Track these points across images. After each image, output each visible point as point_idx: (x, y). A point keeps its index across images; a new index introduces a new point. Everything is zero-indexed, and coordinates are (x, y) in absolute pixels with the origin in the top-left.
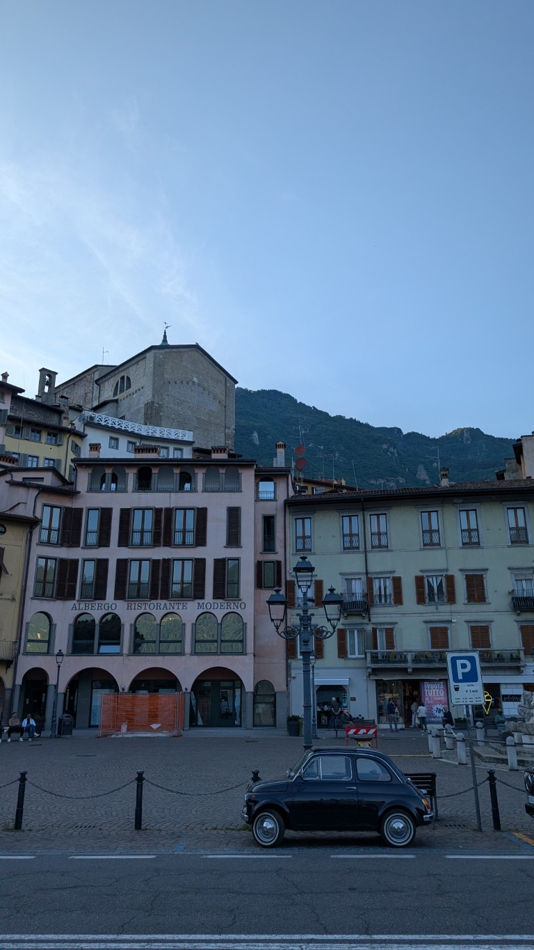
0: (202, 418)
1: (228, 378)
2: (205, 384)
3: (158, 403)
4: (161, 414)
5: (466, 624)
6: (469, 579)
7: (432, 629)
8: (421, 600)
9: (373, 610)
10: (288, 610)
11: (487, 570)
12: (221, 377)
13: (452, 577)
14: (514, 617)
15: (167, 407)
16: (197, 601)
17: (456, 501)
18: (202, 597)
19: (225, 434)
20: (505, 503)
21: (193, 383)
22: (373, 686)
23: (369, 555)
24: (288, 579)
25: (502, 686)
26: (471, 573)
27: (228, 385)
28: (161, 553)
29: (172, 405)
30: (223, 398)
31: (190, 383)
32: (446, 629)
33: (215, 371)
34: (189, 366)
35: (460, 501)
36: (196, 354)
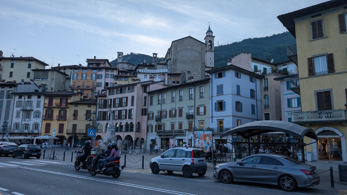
0: (192, 59)
1: (202, 44)
2: (193, 48)
3: (175, 59)
4: (176, 62)
5: (178, 123)
6: (179, 110)
7: (171, 124)
8: (170, 117)
9: (162, 120)
10: (148, 121)
11: (183, 107)
12: (200, 44)
13: (176, 110)
14: (187, 120)
15: (179, 59)
16: (126, 120)
17: (179, 88)
18: (126, 119)
19: (201, 63)
20: (189, 87)
21: (188, 49)
22: (160, 140)
23: (162, 105)
24: (148, 113)
25: (183, 140)
26: (180, 108)
27: (203, 46)
28: (120, 109)
29: (180, 58)
30: (200, 51)
31: (187, 49)
32: (174, 124)
33: (197, 43)
34: (186, 44)
35: (180, 88)
36: (189, 39)
